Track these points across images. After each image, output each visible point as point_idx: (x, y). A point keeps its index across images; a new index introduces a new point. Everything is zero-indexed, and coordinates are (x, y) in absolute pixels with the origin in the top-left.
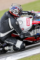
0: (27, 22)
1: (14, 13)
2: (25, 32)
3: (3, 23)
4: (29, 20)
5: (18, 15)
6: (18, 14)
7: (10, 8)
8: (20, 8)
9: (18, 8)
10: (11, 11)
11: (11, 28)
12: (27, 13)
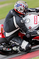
0: (35, 20)
1: (19, 10)
2: (31, 31)
3: (7, 22)
4: (37, 18)
5: (23, 13)
6: (23, 11)
7: (15, 6)
8: (25, 5)
9: (23, 5)
10: (15, 8)
11: (17, 27)
12: (35, 10)
